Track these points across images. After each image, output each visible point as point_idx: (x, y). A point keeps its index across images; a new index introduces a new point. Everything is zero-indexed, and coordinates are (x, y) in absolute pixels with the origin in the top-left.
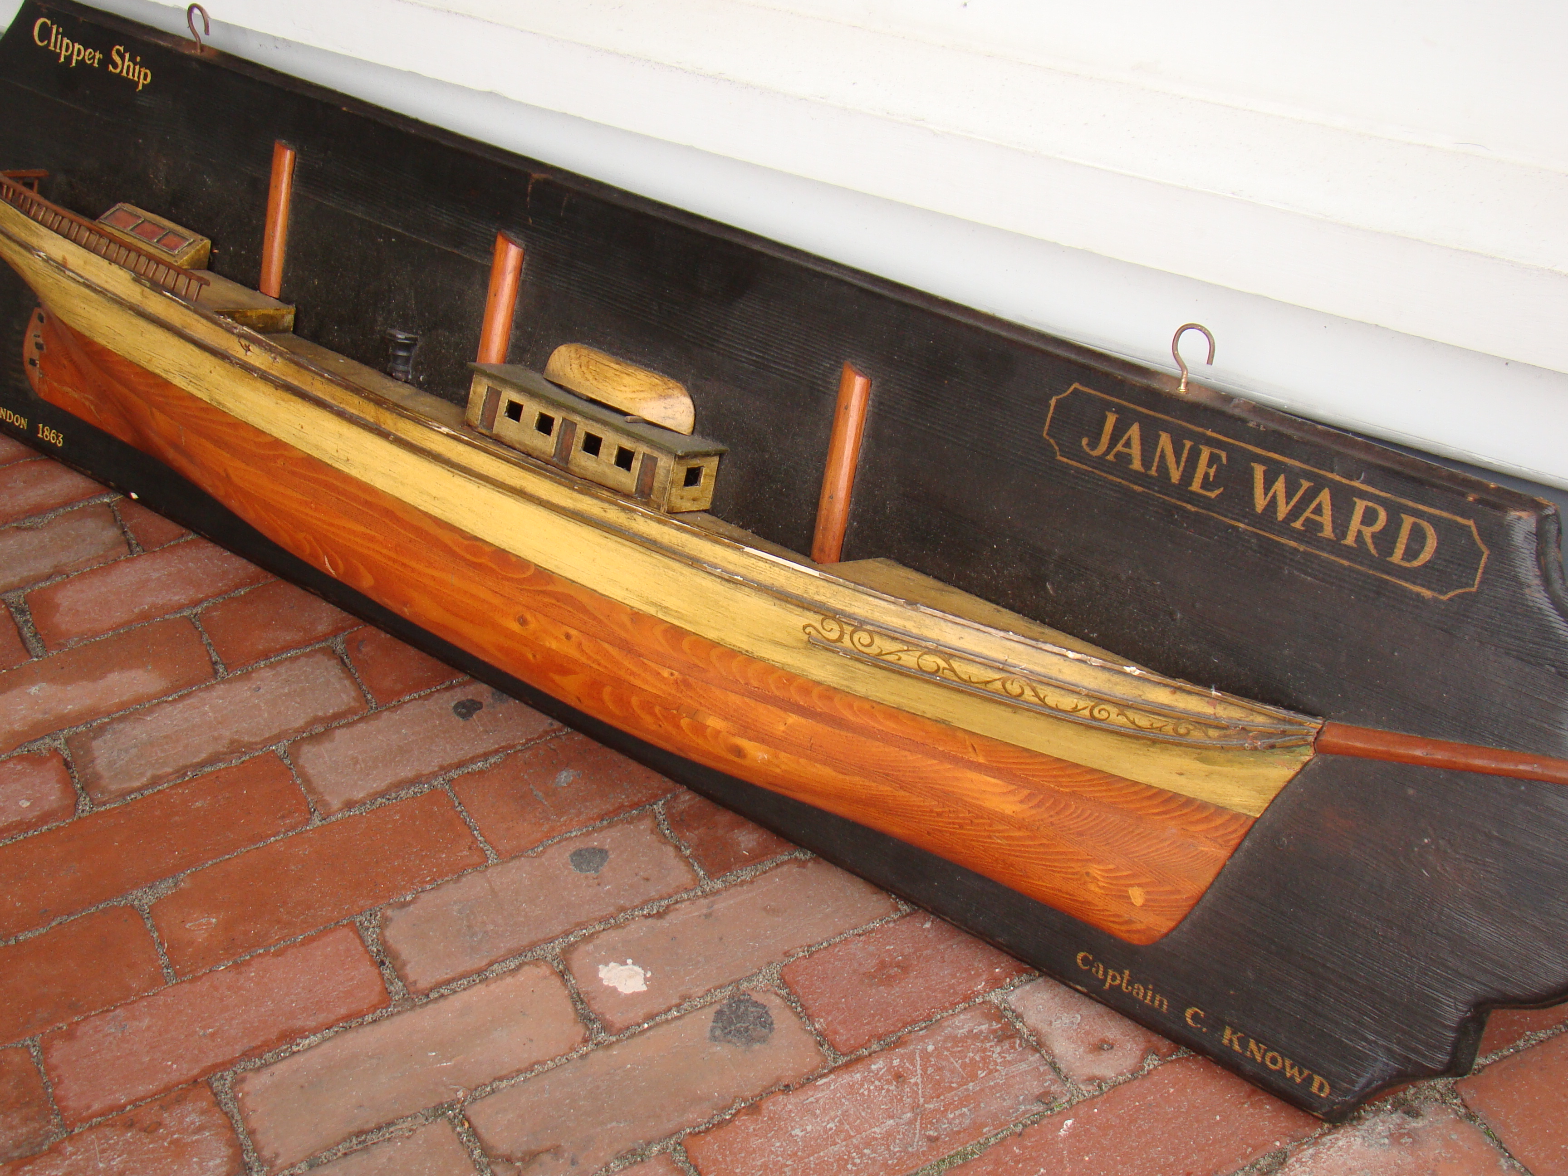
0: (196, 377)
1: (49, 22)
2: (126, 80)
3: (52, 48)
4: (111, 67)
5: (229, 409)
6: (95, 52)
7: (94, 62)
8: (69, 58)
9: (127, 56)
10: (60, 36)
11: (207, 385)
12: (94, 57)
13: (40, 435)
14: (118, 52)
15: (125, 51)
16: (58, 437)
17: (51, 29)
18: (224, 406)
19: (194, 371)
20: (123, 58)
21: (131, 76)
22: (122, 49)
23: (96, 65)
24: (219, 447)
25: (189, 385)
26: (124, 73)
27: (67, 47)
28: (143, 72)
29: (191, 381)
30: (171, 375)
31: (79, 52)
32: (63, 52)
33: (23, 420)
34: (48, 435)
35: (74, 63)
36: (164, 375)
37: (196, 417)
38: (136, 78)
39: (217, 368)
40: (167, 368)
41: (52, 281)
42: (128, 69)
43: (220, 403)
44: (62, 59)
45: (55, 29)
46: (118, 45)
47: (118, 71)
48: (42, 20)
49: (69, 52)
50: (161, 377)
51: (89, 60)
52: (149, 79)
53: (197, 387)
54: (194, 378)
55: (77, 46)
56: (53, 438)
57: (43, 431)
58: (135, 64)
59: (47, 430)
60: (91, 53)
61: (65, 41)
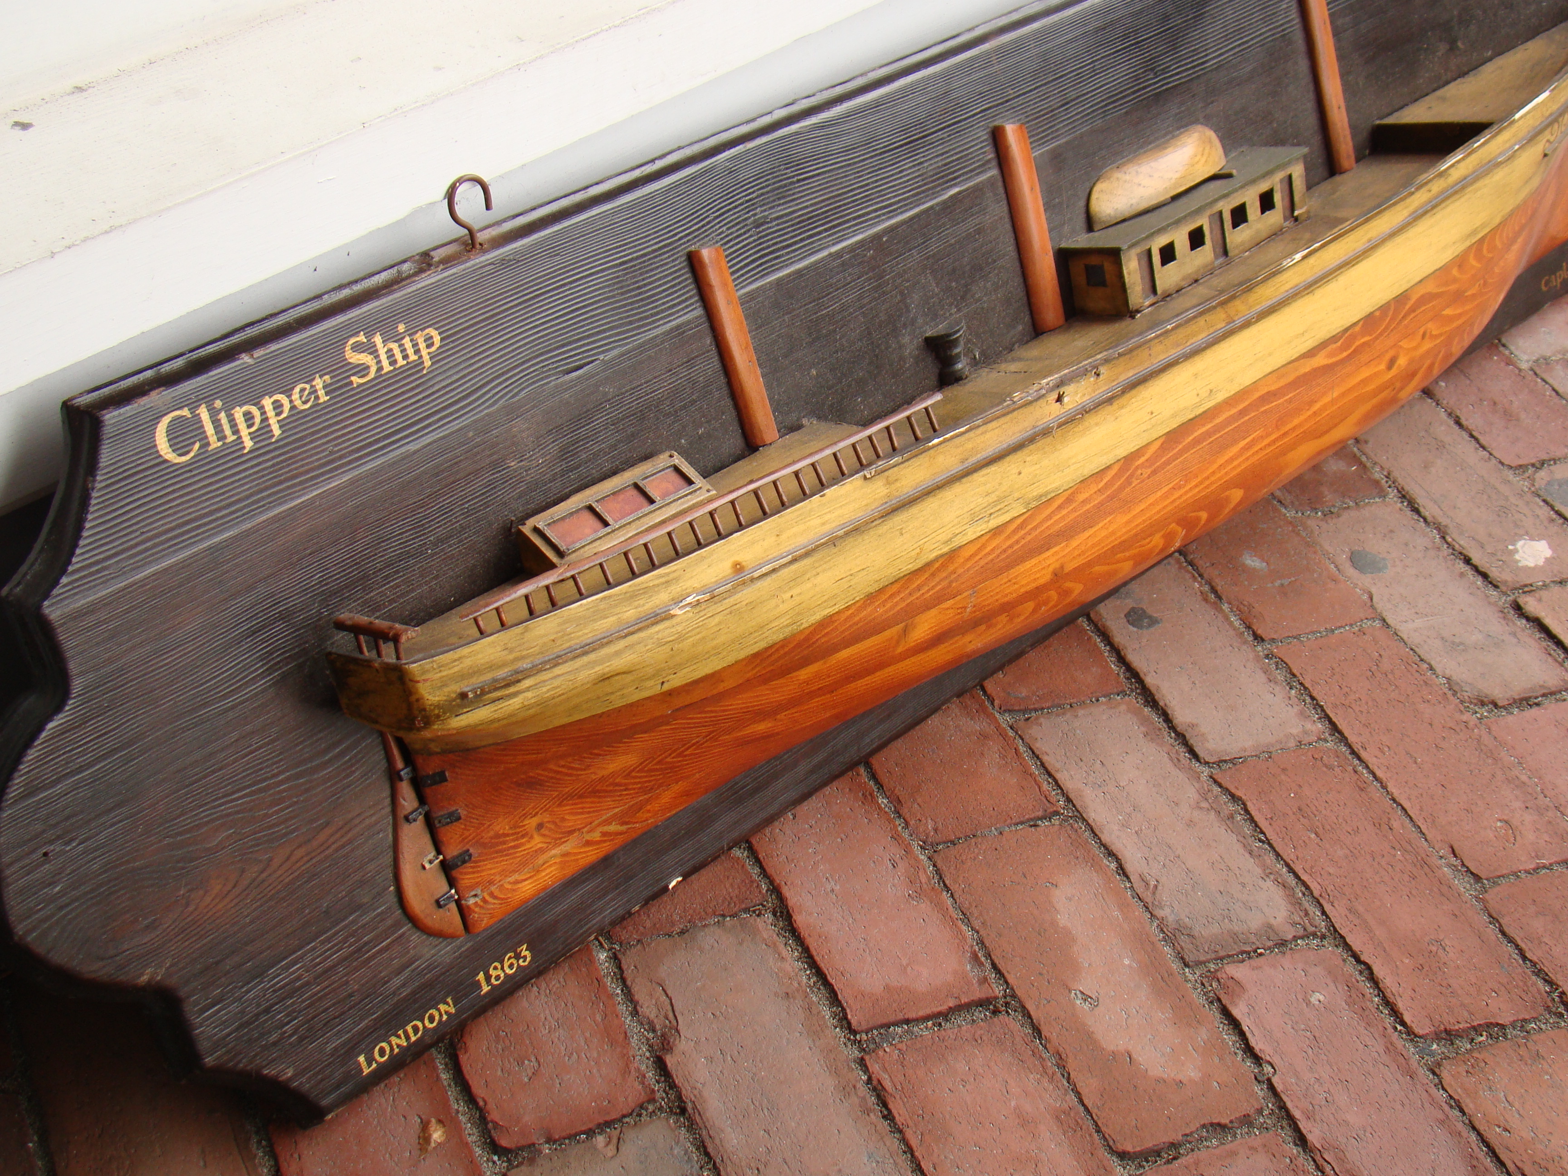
0: (1000, 500)
1: (185, 412)
2: (399, 374)
3: (215, 443)
4: (355, 380)
5: (1055, 490)
6: (310, 381)
7: (317, 398)
8: (263, 434)
9: (378, 339)
10: (223, 415)
11: (1016, 495)
12: (313, 391)
13: (486, 989)
14: (357, 348)
15: (369, 335)
16: (518, 956)
17: (197, 419)
18: (1048, 493)
19: (993, 498)
20: (371, 349)
21: (400, 361)
22: (362, 338)
23: (323, 398)
24: (1048, 549)
25: (988, 521)
26: (387, 368)
27: (248, 417)
28: (420, 338)
29: (991, 514)
30: (959, 537)
31: (277, 406)
32: (244, 432)
33: (443, 1007)
34: (500, 972)
35: (277, 431)
36: (946, 549)
37: (1005, 551)
38: (413, 357)
39: (1028, 459)
40: (950, 536)
41: (717, 619)
42: (390, 354)
43: (1041, 496)
44: (248, 444)
45: (204, 414)
46: (352, 341)
47: (372, 374)
48: (166, 420)
49: (258, 420)
50: (942, 556)
51: (305, 403)
52: (437, 339)
53: (1003, 511)
54: (995, 506)
55: (267, 402)
56: (511, 966)
57: (488, 978)
58: (399, 340)
59: (495, 968)
60: (303, 390)
61: (238, 413)
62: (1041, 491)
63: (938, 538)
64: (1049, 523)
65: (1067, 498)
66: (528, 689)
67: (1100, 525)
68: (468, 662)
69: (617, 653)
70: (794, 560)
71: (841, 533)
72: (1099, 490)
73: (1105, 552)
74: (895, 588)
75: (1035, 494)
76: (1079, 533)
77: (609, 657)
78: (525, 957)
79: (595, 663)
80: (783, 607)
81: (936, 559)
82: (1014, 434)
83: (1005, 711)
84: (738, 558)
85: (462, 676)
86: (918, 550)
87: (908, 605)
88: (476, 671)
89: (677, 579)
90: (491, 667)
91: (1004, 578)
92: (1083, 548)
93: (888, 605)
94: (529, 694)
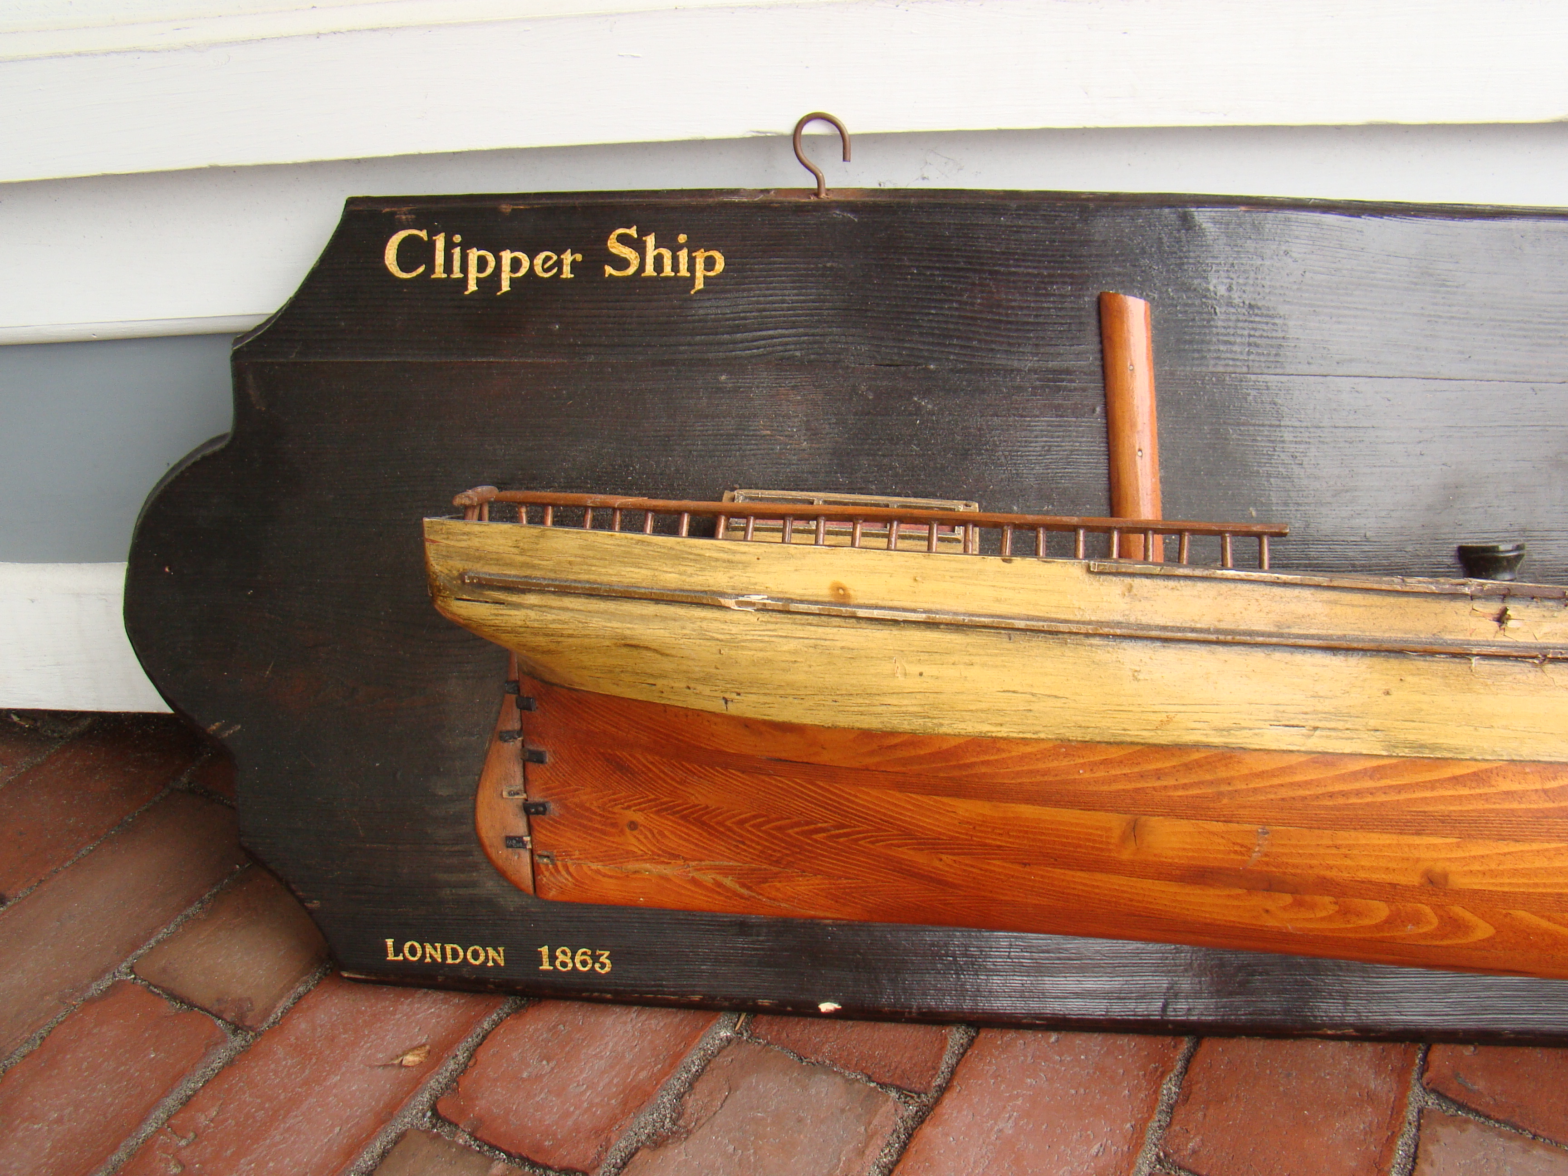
0: (1337, 714)
1: (423, 234)
2: (659, 281)
3: (439, 273)
4: (609, 270)
5: (1449, 750)
6: (559, 253)
7: (560, 271)
8: (490, 283)
9: (650, 240)
10: (457, 251)
11: (1373, 723)
12: (559, 264)
13: (546, 966)
14: (624, 240)
15: (642, 233)
16: (595, 958)
17: (432, 245)
18: (1434, 747)
19: (1327, 706)
20: (639, 246)
21: (668, 271)
22: (633, 232)
23: (567, 273)
24: (1418, 833)
25: (1309, 736)
26: (650, 270)
27: (482, 263)
28: (700, 257)
29: (1316, 728)
30: (1245, 732)
31: (516, 264)
32: (473, 274)
33: (491, 952)
34: (568, 960)
35: (506, 286)
36: (1216, 739)
37: (1331, 795)
38: (684, 272)
39: (1409, 679)
40: (1228, 723)
41: (792, 645)
42: (659, 261)
43: (1422, 746)
44: (472, 287)
45: (440, 242)
46: (621, 231)
47: (631, 271)
48: (402, 234)
49: (489, 270)
50: (1208, 746)
51: (546, 271)
52: (720, 266)
53: (1340, 734)
54: (1325, 719)
55: (507, 256)
56: (584, 963)
57: (553, 958)
58: (675, 250)
59: (564, 953)
60: (548, 258)
61: (474, 255)
62: (1425, 738)
63: (1205, 717)
64: (1428, 794)
65: (1475, 774)
66: (532, 607)
67: (1535, 846)
68: (476, 542)
69: (643, 618)
70: (931, 625)
71: (1021, 624)
72: (1545, 791)
73: (1544, 895)
74: (1115, 753)
75: (1411, 737)
76: (1489, 837)
77: (632, 618)
78: (603, 966)
79: (613, 615)
80: (911, 684)
81: (1196, 746)
82: (1390, 629)
83: (1433, 1091)
84: (845, 581)
85: (467, 556)
86: (1163, 717)
87: (1137, 790)
88: (480, 557)
89: (745, 565)
90: (498, 561)
91: (1326, 837)
92: (1493, 866)
93: (1100, 774)
94: (532, 614)
